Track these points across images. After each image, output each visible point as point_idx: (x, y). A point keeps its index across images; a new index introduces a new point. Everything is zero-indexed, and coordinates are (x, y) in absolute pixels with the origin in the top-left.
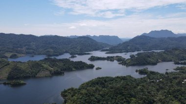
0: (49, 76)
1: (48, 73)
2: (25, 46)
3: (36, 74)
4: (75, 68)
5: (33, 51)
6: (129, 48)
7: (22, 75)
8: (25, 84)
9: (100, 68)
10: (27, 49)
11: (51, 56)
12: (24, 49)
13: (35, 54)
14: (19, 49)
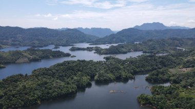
0: (27, 62)
1: (26, 59)
2: (11, 38)
3: (16, 60)
4: (53, 56)
5: (18, 42)
6: (114, 40)
7: (2, 61)
8: (5, 67)
9: (75, 56)
10: (13, 41)
11: (36, 47)
12: (10, 41)
13: (21, 46)
14: (5, 41)
